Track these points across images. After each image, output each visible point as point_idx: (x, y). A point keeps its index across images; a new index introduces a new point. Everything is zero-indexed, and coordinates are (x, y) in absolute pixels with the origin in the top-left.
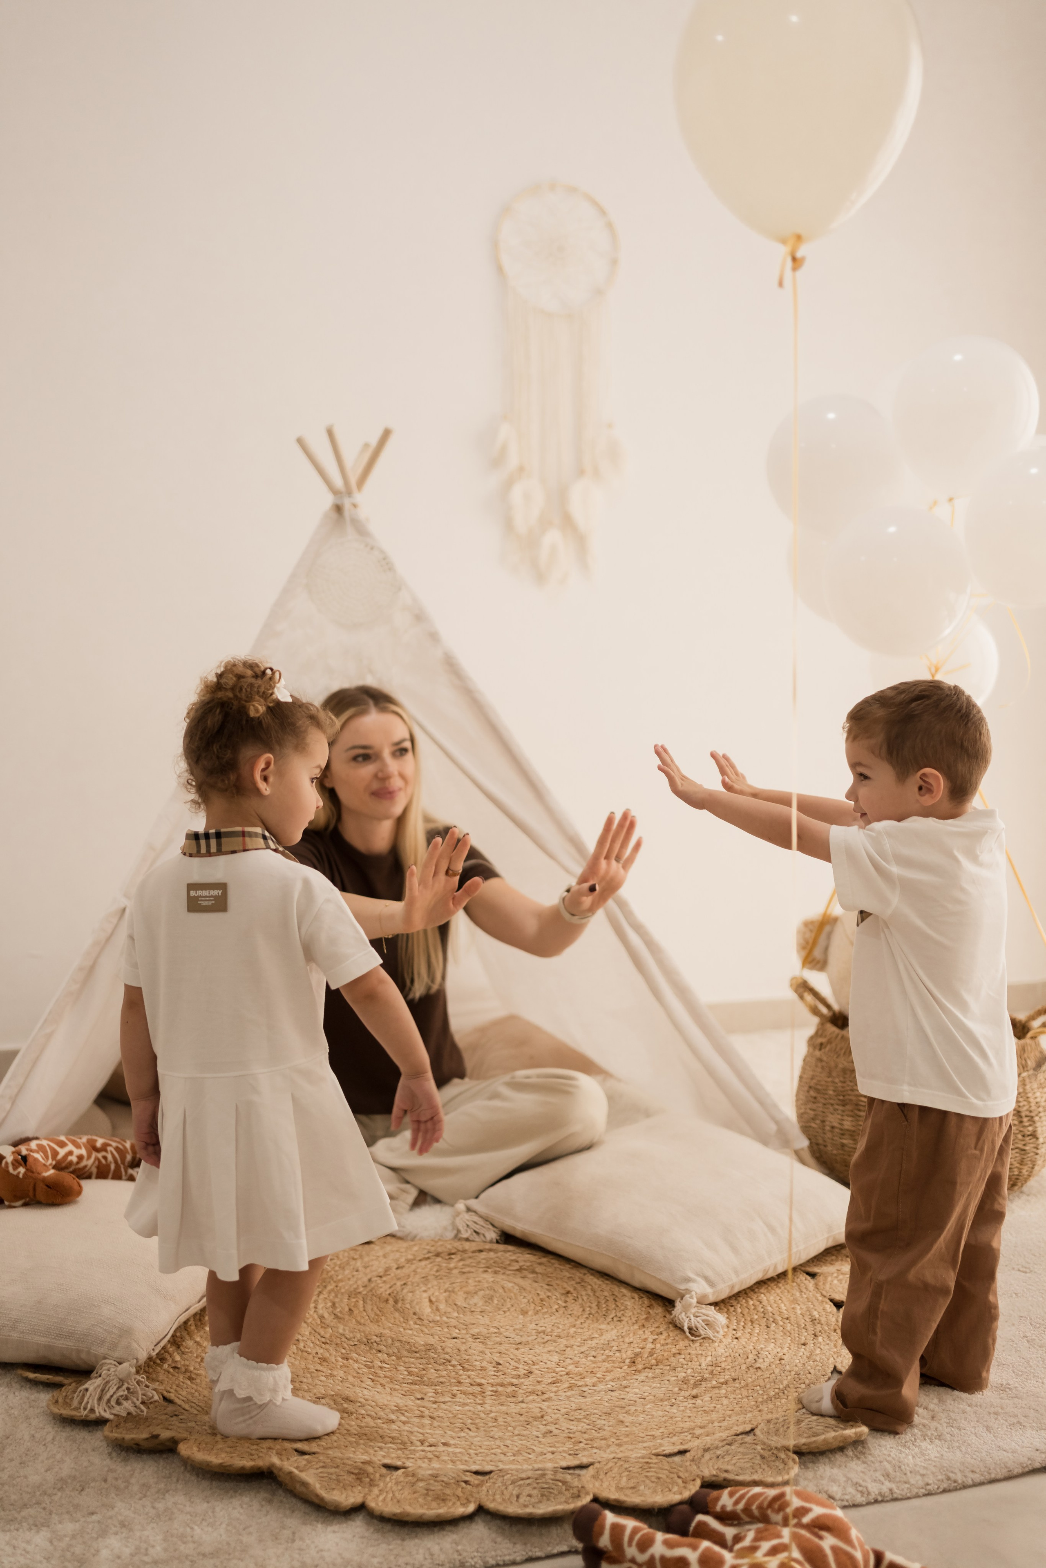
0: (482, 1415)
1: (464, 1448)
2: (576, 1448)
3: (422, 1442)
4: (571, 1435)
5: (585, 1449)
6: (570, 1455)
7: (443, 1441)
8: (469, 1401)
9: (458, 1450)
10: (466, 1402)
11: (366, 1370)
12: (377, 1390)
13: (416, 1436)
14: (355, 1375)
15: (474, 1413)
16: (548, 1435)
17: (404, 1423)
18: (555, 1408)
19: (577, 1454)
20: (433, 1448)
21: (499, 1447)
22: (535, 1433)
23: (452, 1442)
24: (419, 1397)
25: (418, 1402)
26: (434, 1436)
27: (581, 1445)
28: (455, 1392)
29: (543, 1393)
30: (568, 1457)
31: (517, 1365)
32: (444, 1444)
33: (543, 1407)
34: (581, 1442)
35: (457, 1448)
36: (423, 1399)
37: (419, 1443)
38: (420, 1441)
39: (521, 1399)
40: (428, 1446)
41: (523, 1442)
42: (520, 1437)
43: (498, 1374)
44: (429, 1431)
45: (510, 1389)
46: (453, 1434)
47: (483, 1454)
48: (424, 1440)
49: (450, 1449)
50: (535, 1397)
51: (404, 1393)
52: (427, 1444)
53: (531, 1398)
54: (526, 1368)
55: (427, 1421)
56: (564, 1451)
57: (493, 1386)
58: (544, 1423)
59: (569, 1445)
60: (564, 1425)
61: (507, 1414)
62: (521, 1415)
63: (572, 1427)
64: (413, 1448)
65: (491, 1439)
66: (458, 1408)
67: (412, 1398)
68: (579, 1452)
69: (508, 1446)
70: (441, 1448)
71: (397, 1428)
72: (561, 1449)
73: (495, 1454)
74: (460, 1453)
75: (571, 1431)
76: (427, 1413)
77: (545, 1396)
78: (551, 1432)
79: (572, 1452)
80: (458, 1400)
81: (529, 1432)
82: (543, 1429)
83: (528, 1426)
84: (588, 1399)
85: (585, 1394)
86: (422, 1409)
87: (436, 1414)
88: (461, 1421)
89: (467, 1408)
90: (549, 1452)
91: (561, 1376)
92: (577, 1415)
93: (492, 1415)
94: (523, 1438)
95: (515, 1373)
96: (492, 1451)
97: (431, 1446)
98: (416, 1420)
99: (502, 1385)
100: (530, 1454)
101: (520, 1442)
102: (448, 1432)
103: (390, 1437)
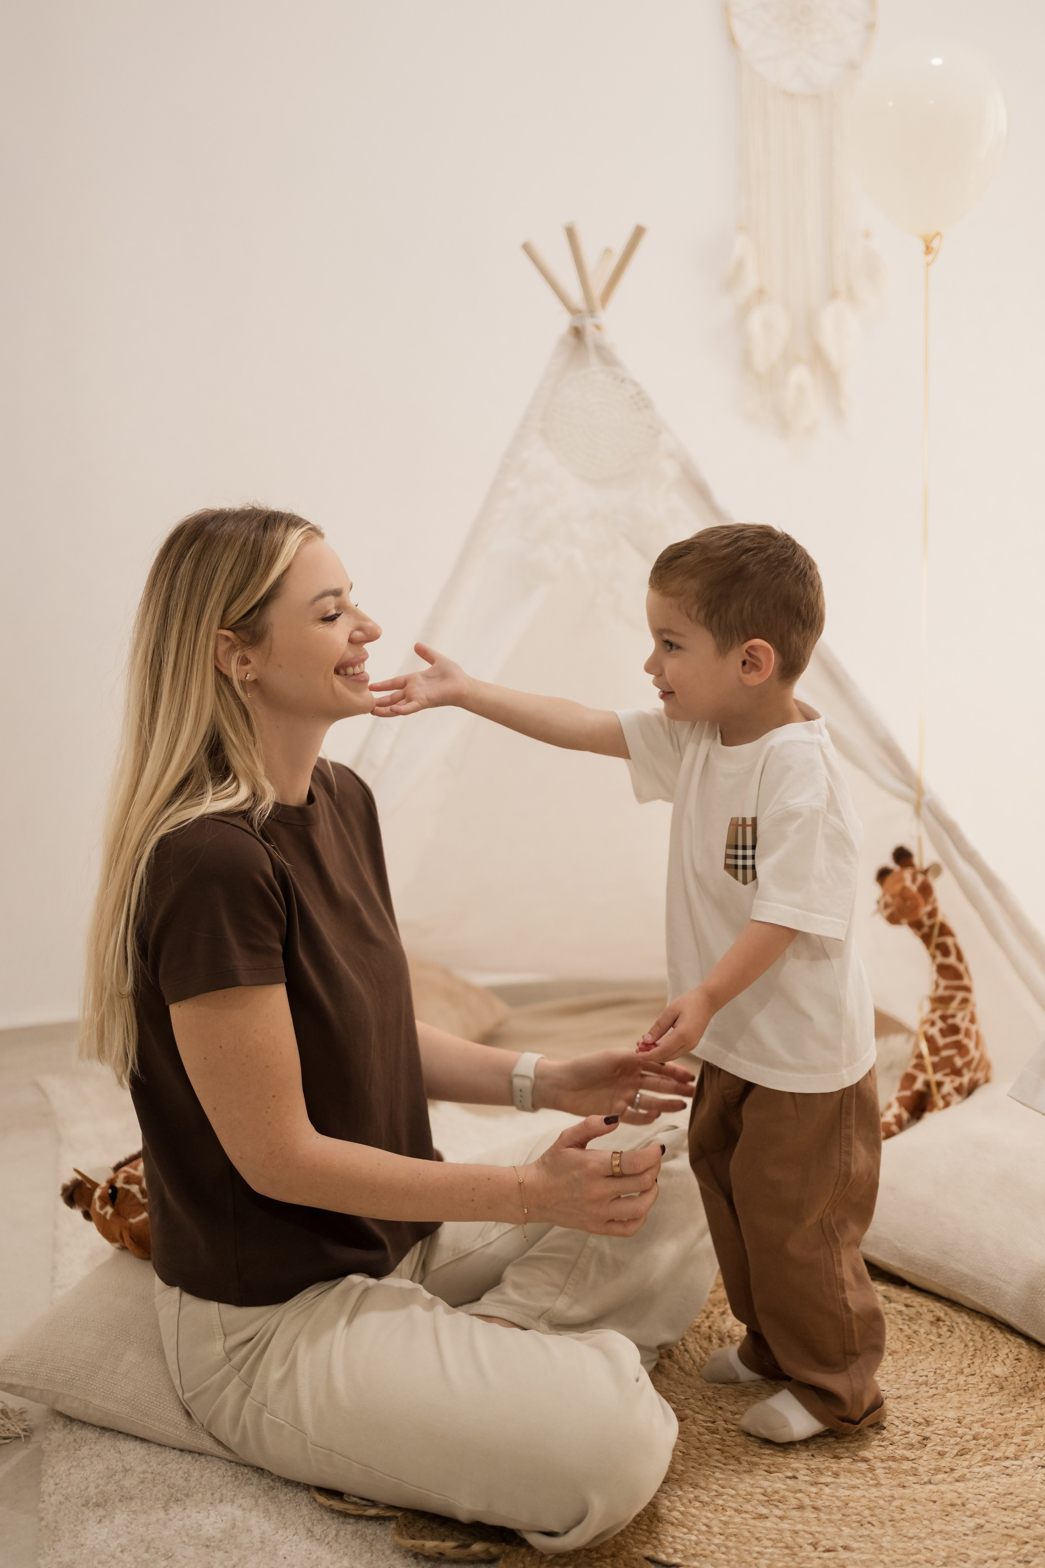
0: (881, 1502)
1: (873, 1554)
2: (1024, 1551)
3: (815, 1546)
4: (1010, 1532)
5: (1035, 1555)
6: (1019, 1562)
7: (842, 1544)
8: (858, 1482)
9: (864, 1557)
10: (854, 1483)
11: (707, 1437)
12: (731, 1467)
13: (803, 1538)
14: (698, 1445)
15: (870, 1500)
16: (979, 1531)
17: (781, 1518)
18: (976, 1491)
19: (1029, 1562)
20: (832, 1554)
21: (919, 1552)
22: (961, 1529)
23: (854, 1545)
24: (790, 1474)
25: (789, 1482)
26: (828, 1537)
27: (1028, 1547)
28: (835, 1469)
29: (952, 1470)
30: (1017, 1565)
31: (906, 1429)
32: (845, 1548)
33: (960, 1490)
34: (1027, 1543)
35: (863, 1553)
36: (795, 1477)
37: (810, 1548)
38: (811, 1544)
39: (926, 1479)
40: (824, 1551)
41: (950, 1542)
42: (943, 1535)
43: (884, 1444)
44: (819, 1529)
45: (906, 1465)
46: (853, 1532)
47: (903, 1563)
48: (817, 1543)
49: (856, 1556)
50: (945, 1476)
51: (767, 1468)
52: (821, 1549)
53: (940, 1476)
54: (919, 1432)
55: (810, 1515)
56: (1009, 1557)
57: (882, 1461)
58: (968, 1513)
59: (1011, 1547)
60: (997, 1516)
61: (915, 1500)
62: (935, 1502)
63: (1007, 1519)
64: (804, 1554)
65: (905, 1539)
66: (847, 1493)
67: (780, 1475)
68: (1029, 1558)
69: (932, 1551)
70: (843, 1555)
71: (775, 1526)
72: (1004, 1553)
73: (917, 1562)
74: (871, 1560)
75: (1008, 1525)
76: (807, 1501)
77: (956, 1475)
78: (982, 1527)
79: (1020, 1558)
80: (842, 1480)
81: (952, 1528)
82: (971, 1523)
83: (947, 1518)
84: (1015, 1479)
85: (1008, 1471)
86: (799, 1495)
87: (819, 1503)
88: (856, 1511)
89: (859, 1493)
90: (990, 1558)
91: (967, 1441)
92: (1008, 1502)
93: (896, 1503)
94: (947, 1536)
95: (905, 1441)
96: (913, 1558)
97: (828, 1551)
98: (795, 1513)
99: (894, 1459)
100: (965, 1562)
101: (946, 1543)
102: (844, 1528)
103: (770, 1539)
